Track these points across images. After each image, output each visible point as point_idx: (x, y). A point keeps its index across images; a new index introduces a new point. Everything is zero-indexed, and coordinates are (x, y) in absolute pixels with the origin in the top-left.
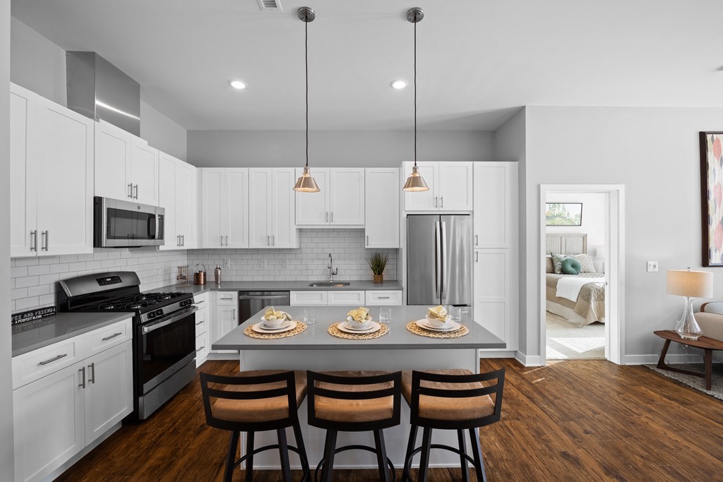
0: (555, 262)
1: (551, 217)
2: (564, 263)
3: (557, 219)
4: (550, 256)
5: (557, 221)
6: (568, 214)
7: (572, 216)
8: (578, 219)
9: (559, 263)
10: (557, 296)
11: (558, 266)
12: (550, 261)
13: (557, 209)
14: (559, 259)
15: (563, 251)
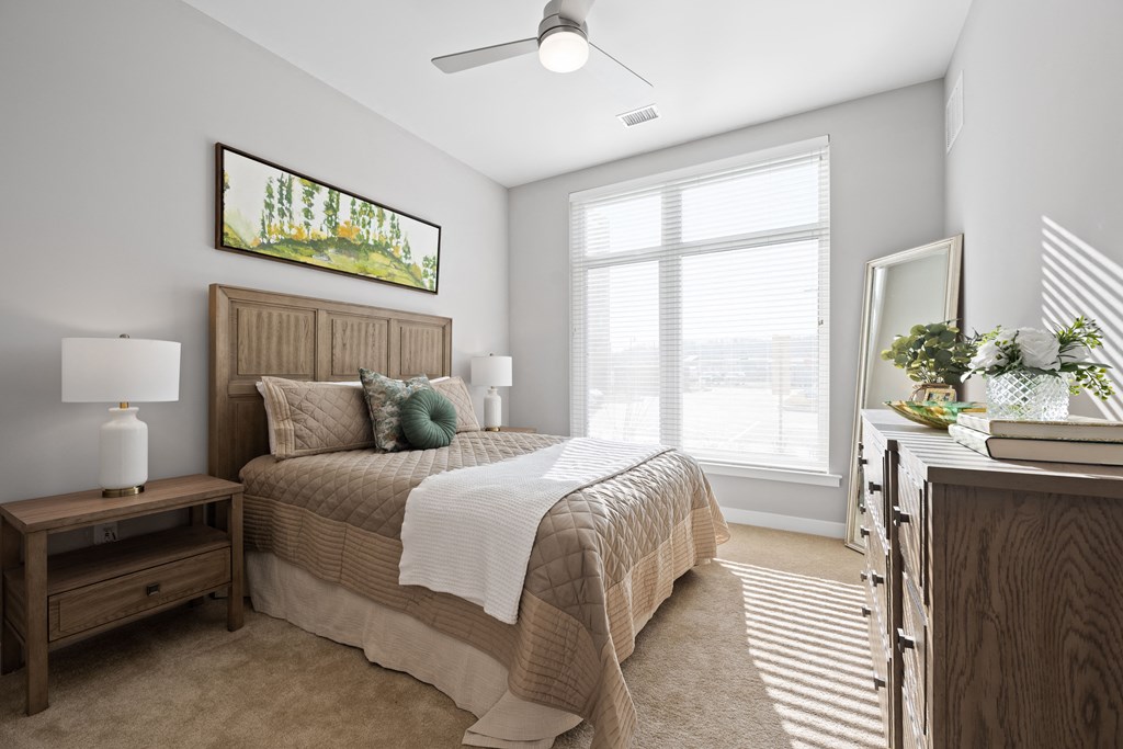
0: (375, 404)
1: (357, 248)
2: (406, 408)
3: (376, 257)
4: (359, 384)
5: (377, 263)
6: (407, 251)
7: (417, 259)
8: (430, 271)
9: (389, 408)
10: (405, 579)
11: (386, 415)
12: (355, 402)
13: (375, 221)
14: (388, 394)
15: (395, 369)
